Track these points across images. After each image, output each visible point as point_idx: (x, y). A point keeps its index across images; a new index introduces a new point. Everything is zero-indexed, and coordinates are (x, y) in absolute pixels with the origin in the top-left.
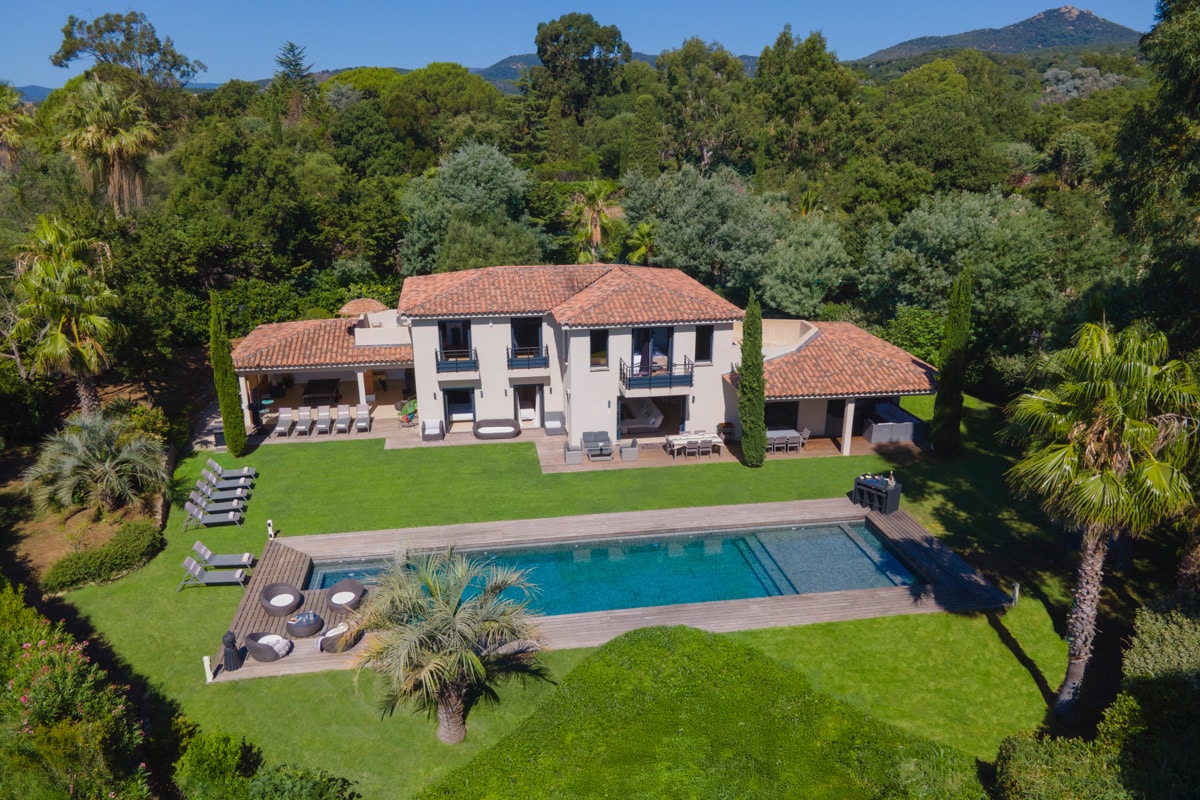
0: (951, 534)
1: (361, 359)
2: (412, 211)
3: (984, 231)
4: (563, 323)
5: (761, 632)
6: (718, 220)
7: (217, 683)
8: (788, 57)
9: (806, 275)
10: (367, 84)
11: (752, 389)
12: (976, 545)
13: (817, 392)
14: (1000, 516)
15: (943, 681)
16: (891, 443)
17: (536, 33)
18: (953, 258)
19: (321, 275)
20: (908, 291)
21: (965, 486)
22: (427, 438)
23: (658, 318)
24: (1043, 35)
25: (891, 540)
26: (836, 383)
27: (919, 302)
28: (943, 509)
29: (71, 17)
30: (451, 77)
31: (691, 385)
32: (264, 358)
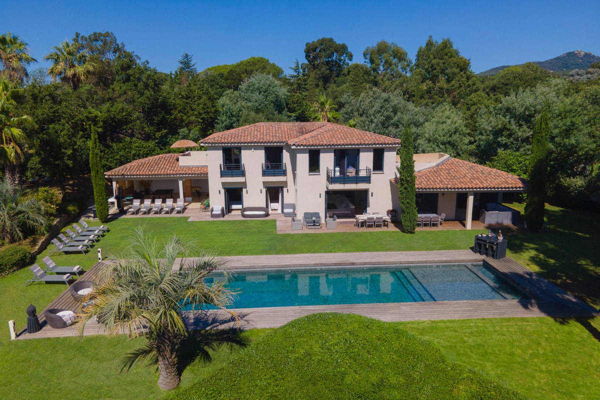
0: (545, 271)
1: (181, 172)
2: (223, 106)
3: (553, 104)
4: (292, 144)
5: (408, 323)
6: (392, 114)
7: (18, 340)
8: (432, 51)
9: (442, 138)
10: (221, 71)
11: (407, 181)
12: (564, 278)
13: (449, 186)
14: (579, 263)
15: (552, 365)
16: (498, 224)
17: (305, 47)
18: (533, 119)
19: (172, 139)
20: (504, 142)
21: (551, 246)
22: (213, 216)
23: (349, 142)
24: (566, 64)
25: (501, 273)
26: (462, 182)
27: (512, 148)
28: (537, 257)
29: (77, 33)
30: (259, 63)
31: (370, 183)
32: (127, 171)
